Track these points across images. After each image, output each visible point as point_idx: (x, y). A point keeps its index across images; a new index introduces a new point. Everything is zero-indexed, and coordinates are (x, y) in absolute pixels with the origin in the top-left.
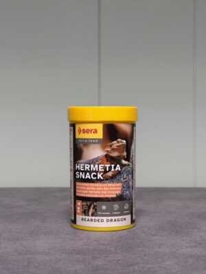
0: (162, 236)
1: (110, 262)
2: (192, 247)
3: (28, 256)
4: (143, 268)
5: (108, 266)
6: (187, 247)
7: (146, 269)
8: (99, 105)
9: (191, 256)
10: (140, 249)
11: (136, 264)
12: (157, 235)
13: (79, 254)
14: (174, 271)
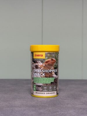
0: (68, 100)
1: (46, 111)
2: (81, 105)
3: (12, 108)
4: (60, 113)
5: (46, 113)
6: (79, 105)
7: (62, 114)
8: (42, 44)
9: (81, 108)
10: (59, 105)
11: (57, 112)
12: (66, 100)
13: (33, 107)
14: (73, 115)
